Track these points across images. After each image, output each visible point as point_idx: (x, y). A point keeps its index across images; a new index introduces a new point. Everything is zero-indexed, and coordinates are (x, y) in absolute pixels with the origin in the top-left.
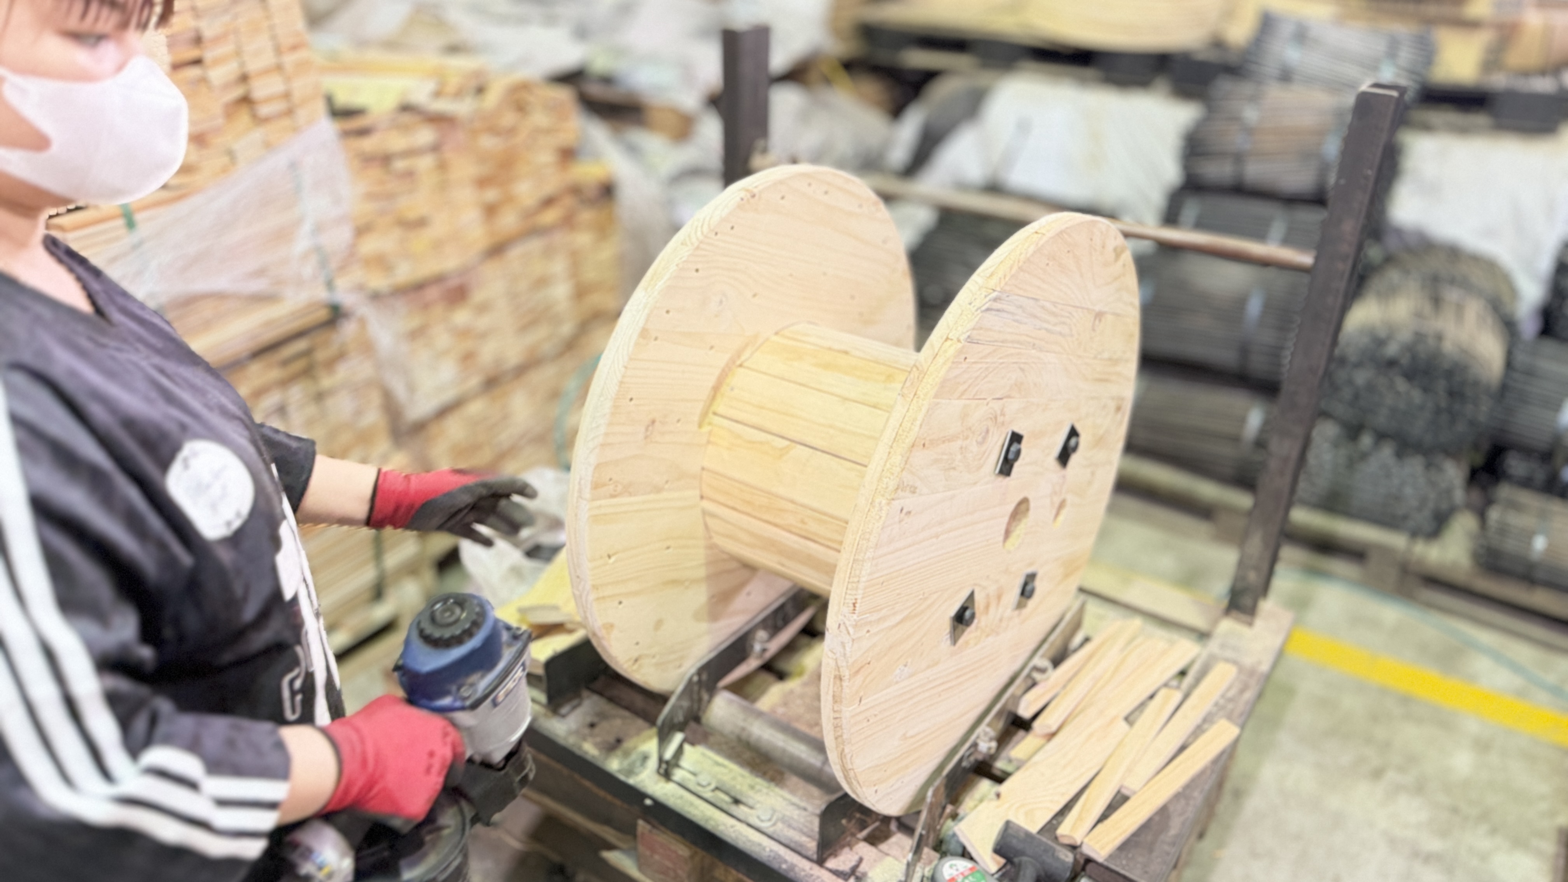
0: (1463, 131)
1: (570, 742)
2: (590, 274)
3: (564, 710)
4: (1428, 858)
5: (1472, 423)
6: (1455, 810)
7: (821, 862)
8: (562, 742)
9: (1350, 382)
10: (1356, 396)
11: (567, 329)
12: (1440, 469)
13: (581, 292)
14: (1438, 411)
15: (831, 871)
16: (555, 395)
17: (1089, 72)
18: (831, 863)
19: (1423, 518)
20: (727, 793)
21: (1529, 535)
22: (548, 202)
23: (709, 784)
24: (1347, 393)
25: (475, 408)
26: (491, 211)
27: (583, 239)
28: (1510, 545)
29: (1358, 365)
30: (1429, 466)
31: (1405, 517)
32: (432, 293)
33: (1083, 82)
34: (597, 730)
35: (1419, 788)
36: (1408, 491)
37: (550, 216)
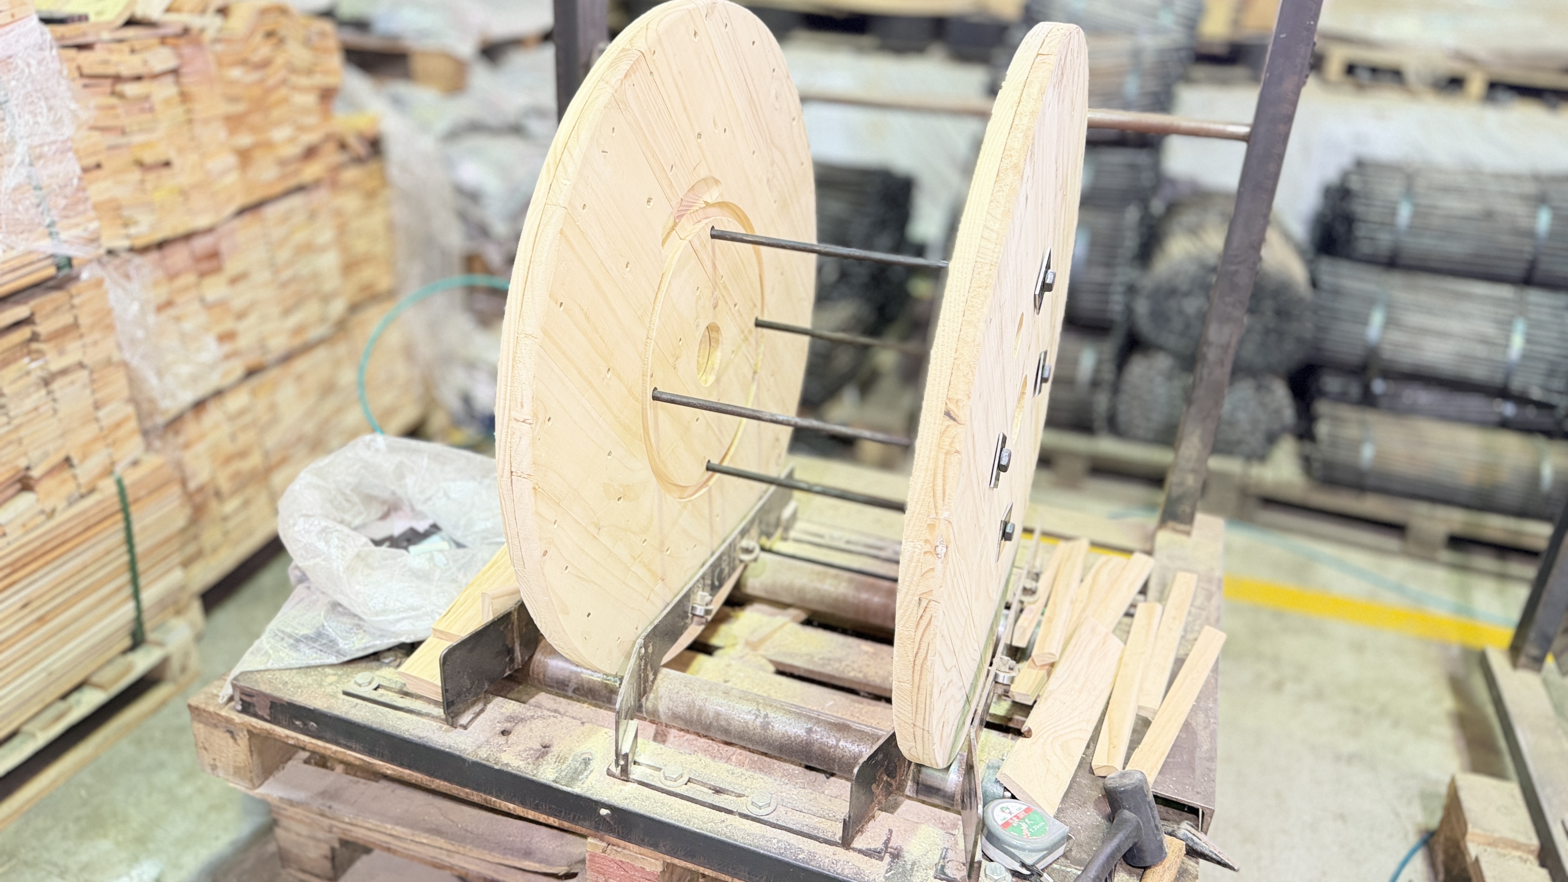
0: (1224, 82)
1: (482, 755)
2: (360, 246)
3: (464, 719)
4: (1351, 759)
5: (1300, 341)
6: (1356, 711)
7: (846, 842)
8: (472, 758)
9: (1181, 312)
10: (1187, 326)
11: (337, 308)
12: (1268, 390)
13: (349, 267)
14: (1267, 331)
15: (860, 851)
16: (328, 389)
17: (865, 40)
18: (859, 842)
19: (1255, 441)
20: (704, 784)
21: (1356, 445)
22: (310, 153)
23: (681, 776)
24: (1177, 323)
25: (236, 401)
26: (245, 156)
27: (350, 202)
28: (1342, 455)
29: (1187, 294)
30: (1259, 388)
31: (1239, 442)
32: (179, 256)
33: (860, 50)
34: (512, 737)
35: (1319, 695)
36: (1242, 416)
37: (312, 171)
